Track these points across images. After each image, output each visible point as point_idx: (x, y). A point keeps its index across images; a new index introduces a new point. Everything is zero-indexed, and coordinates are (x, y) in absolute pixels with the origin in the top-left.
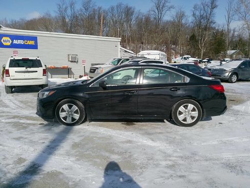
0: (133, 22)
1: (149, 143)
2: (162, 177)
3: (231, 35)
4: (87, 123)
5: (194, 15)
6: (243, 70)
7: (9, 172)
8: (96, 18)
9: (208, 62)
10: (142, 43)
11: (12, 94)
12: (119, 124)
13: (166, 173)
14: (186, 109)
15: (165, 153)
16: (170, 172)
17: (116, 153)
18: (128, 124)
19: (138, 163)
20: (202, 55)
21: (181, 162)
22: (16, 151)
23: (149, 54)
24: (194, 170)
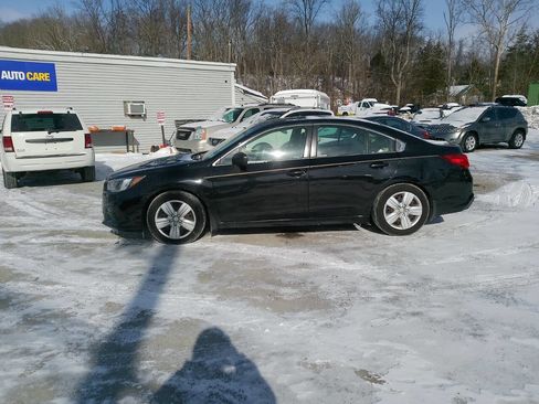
0: (250, 27)
1: (342, 265)
2: (383, 317)
3: (454, 52)
4: (208, 237)
5: (380, 11)
6: (488, 127)
7: (102, 326)
8: (167, 17)
9: (412, 111)
10: (272, 74)
11: (19, 190)
12: (272, 237)
13: (387, 310)
14: (400, 201)
15: (375, 280)
16: (394, 308)
17: (286, 286)
18: (289, 237)
19: (332, 297)
20: (398, 97)
21: (409, 293)
22: (94, 292)
23: (295, 97)
24: (434, 304)
